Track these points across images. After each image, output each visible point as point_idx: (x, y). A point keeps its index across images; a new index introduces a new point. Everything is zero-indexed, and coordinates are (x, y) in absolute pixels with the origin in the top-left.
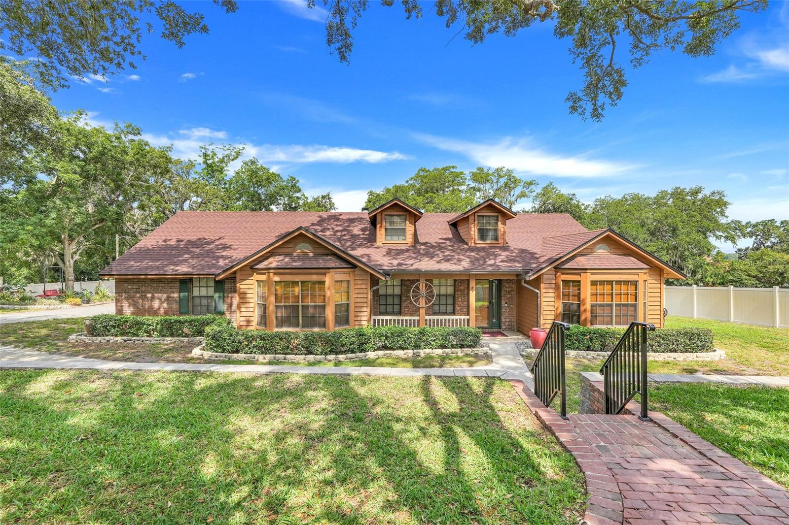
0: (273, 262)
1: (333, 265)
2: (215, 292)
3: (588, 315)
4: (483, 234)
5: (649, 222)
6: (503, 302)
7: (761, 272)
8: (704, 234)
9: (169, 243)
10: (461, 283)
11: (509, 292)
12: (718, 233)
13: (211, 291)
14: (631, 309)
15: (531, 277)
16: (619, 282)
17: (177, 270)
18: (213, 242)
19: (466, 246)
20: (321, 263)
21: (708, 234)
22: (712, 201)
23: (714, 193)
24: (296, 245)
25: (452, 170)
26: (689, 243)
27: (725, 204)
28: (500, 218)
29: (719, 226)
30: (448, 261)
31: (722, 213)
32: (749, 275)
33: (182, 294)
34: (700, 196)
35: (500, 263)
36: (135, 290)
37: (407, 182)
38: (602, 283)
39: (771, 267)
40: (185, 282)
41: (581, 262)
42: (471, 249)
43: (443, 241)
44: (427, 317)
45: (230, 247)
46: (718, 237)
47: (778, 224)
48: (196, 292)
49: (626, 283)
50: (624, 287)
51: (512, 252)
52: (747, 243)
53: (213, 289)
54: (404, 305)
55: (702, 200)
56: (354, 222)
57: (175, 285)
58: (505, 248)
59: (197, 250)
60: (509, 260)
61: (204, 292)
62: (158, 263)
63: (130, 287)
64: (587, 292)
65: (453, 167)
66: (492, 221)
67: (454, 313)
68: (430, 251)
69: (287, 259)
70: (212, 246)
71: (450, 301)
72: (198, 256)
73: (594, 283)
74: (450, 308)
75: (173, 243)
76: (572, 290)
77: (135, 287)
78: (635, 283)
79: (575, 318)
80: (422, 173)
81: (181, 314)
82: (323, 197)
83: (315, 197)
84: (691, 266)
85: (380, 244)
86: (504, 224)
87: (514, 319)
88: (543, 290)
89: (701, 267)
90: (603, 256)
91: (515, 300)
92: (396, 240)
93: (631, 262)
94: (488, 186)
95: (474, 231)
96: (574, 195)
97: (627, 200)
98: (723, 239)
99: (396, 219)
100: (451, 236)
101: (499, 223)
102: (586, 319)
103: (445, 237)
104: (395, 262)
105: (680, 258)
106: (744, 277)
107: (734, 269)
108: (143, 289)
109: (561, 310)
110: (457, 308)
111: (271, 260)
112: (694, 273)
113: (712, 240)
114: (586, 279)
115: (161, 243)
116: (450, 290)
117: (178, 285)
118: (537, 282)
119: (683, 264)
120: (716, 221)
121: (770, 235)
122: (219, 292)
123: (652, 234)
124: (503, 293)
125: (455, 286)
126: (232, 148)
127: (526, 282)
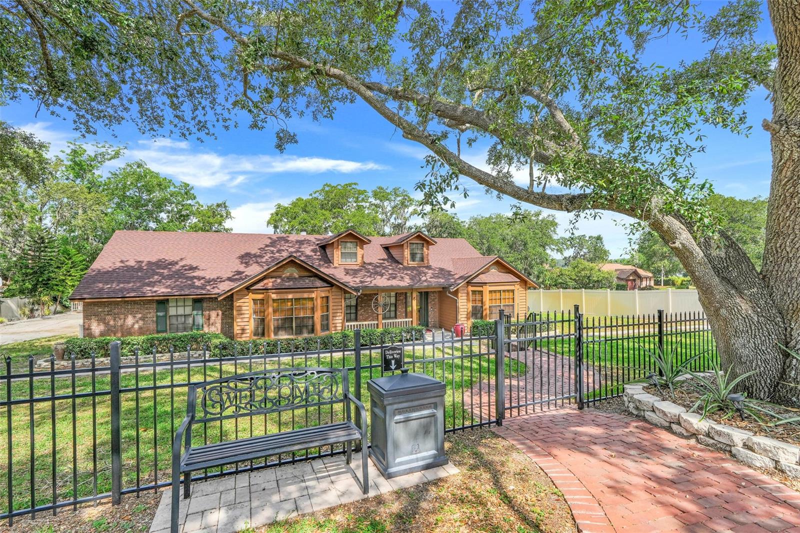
0: (269, 283)
1: (319, 286)
2: (193, 310)
3: (488, 311)
4: (413, 256)
5: (509, 237)
6: (430, 308)
7: (577, 276)
8: (544, 247)
9: (127, 264)
10: (401, 295)
11: (433, 301)
12: (553, 247)
13: (188, 310)
14: (511, 307)
15: (453, 289)
16: (504, 291)
17: (155, 292)
18: (177, 263)
19: (401, 266)
20: (307, 282)
21: (547, 247)
22: (548, 221)
23: (549, 216)
24: (284, 270)
25: (353, 186)
26: (535, 255)
27: (556, 224)
28: (425, 245)
29: (553, 242)
30: (394, 278)
31: (554, 231)
32: (571, 279)
33: (159, 314)
34: (541, 218)
35: (429, 280)
36: (106, 313)
37: (311, 195)
38: (495, 291)
39: (583, 272)
40: (162, 303)
41: (483, 278)
42: (406, 268)
43: (382, 261)
44: (383, 321)
45: (196, 268)
46: (552, 250)
47: (587, 238)
48: (172, 311)
49: (508, 291)
50: (507, 294)
51: (434, 270)
52: (570, 253)
53: (191, 308)
54: (359, 313)
55: (542, 221)
56: (303, 244)
57: (152, 306)
58: (429, 267)
59: (166, 272)
60: (434, 276)
61: (181, 311)
62: (130, 285)
63: (100, 310)
64: (487, 297)
65: (355, 184)
66: (420, 246)
67: (396, 317)
68: (376, 270)
69: (279, 281)
70: (177, 267)
71: (393, 309)
72: (170, 277)
73: (491, 292)
74: (393, 314)
75: (132, 263)
76: (478, 297)
77: (106, 309)
78: (513, 291)
79: (479, 315)
80: (327, 189)
81: (158, 332)
82: (218, 206)
83: (209, 205)
84: (536, 273)
85: (337, 265)
86: (428, 249)
87: (437, 320)
88: (460, 298)
89: (542, 273)
90: (495, 275)
91: (437, 306)
92: (349, 261)
93: (510, 278)
94: (386, 203)
95: (407, 253)
96: (456, 214)
97: (492, 218)
98: (555, 251)
99: (349, 245)
100: (386, 257)
101: (425, 249)
102: (486, 315)
103: (382, 258)
104: (358, 280)
105: (529, 266)
106: (568, 280)
107: (562, 274)
108: (116, 311)
109: (471, 309)
110: (398, 313)
111: (265, 281)
112: (538, 277)
113: (548, 251)
114: (486, 289)
115: (118, 265)
116: (393, 300)
117: (155, 305)
118: (456, 293)
119: (531, 271)
120: (551, 238)
121: (583, 247)
122: (198, 310)
123: (511, 247)
124: (429, 301)
125: (396, 297)
126: (108, 146)
127: (450, 293)
